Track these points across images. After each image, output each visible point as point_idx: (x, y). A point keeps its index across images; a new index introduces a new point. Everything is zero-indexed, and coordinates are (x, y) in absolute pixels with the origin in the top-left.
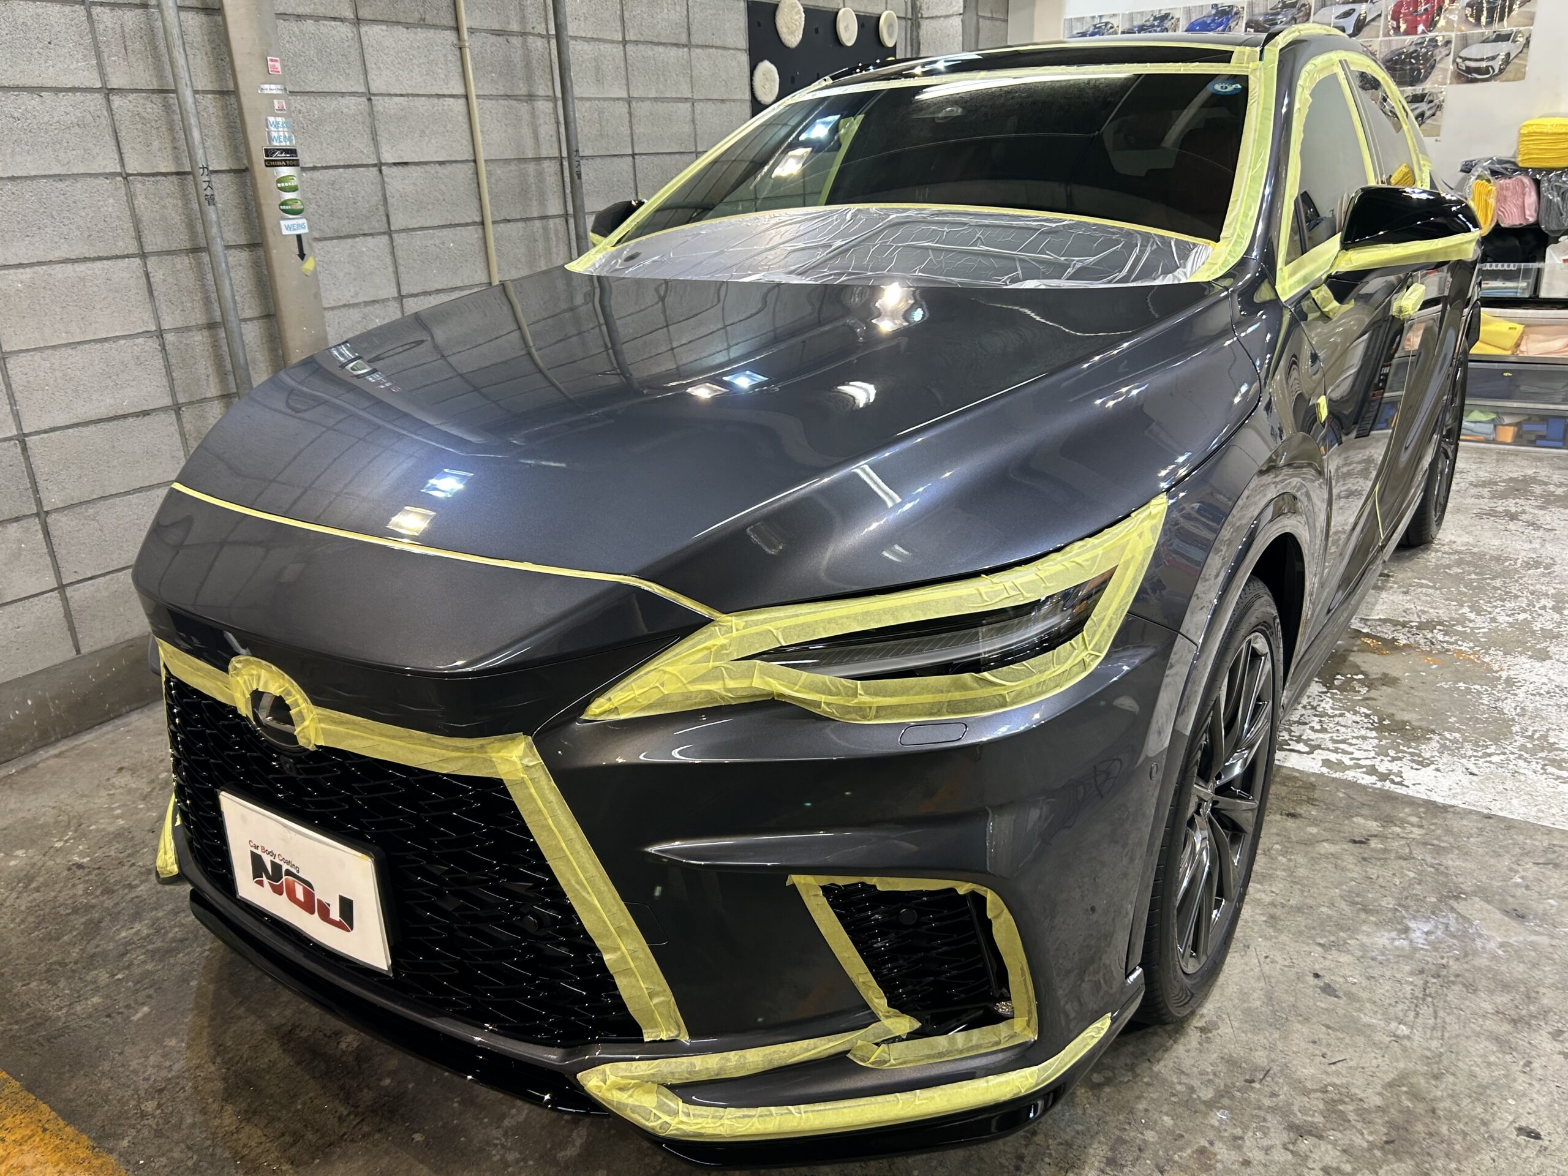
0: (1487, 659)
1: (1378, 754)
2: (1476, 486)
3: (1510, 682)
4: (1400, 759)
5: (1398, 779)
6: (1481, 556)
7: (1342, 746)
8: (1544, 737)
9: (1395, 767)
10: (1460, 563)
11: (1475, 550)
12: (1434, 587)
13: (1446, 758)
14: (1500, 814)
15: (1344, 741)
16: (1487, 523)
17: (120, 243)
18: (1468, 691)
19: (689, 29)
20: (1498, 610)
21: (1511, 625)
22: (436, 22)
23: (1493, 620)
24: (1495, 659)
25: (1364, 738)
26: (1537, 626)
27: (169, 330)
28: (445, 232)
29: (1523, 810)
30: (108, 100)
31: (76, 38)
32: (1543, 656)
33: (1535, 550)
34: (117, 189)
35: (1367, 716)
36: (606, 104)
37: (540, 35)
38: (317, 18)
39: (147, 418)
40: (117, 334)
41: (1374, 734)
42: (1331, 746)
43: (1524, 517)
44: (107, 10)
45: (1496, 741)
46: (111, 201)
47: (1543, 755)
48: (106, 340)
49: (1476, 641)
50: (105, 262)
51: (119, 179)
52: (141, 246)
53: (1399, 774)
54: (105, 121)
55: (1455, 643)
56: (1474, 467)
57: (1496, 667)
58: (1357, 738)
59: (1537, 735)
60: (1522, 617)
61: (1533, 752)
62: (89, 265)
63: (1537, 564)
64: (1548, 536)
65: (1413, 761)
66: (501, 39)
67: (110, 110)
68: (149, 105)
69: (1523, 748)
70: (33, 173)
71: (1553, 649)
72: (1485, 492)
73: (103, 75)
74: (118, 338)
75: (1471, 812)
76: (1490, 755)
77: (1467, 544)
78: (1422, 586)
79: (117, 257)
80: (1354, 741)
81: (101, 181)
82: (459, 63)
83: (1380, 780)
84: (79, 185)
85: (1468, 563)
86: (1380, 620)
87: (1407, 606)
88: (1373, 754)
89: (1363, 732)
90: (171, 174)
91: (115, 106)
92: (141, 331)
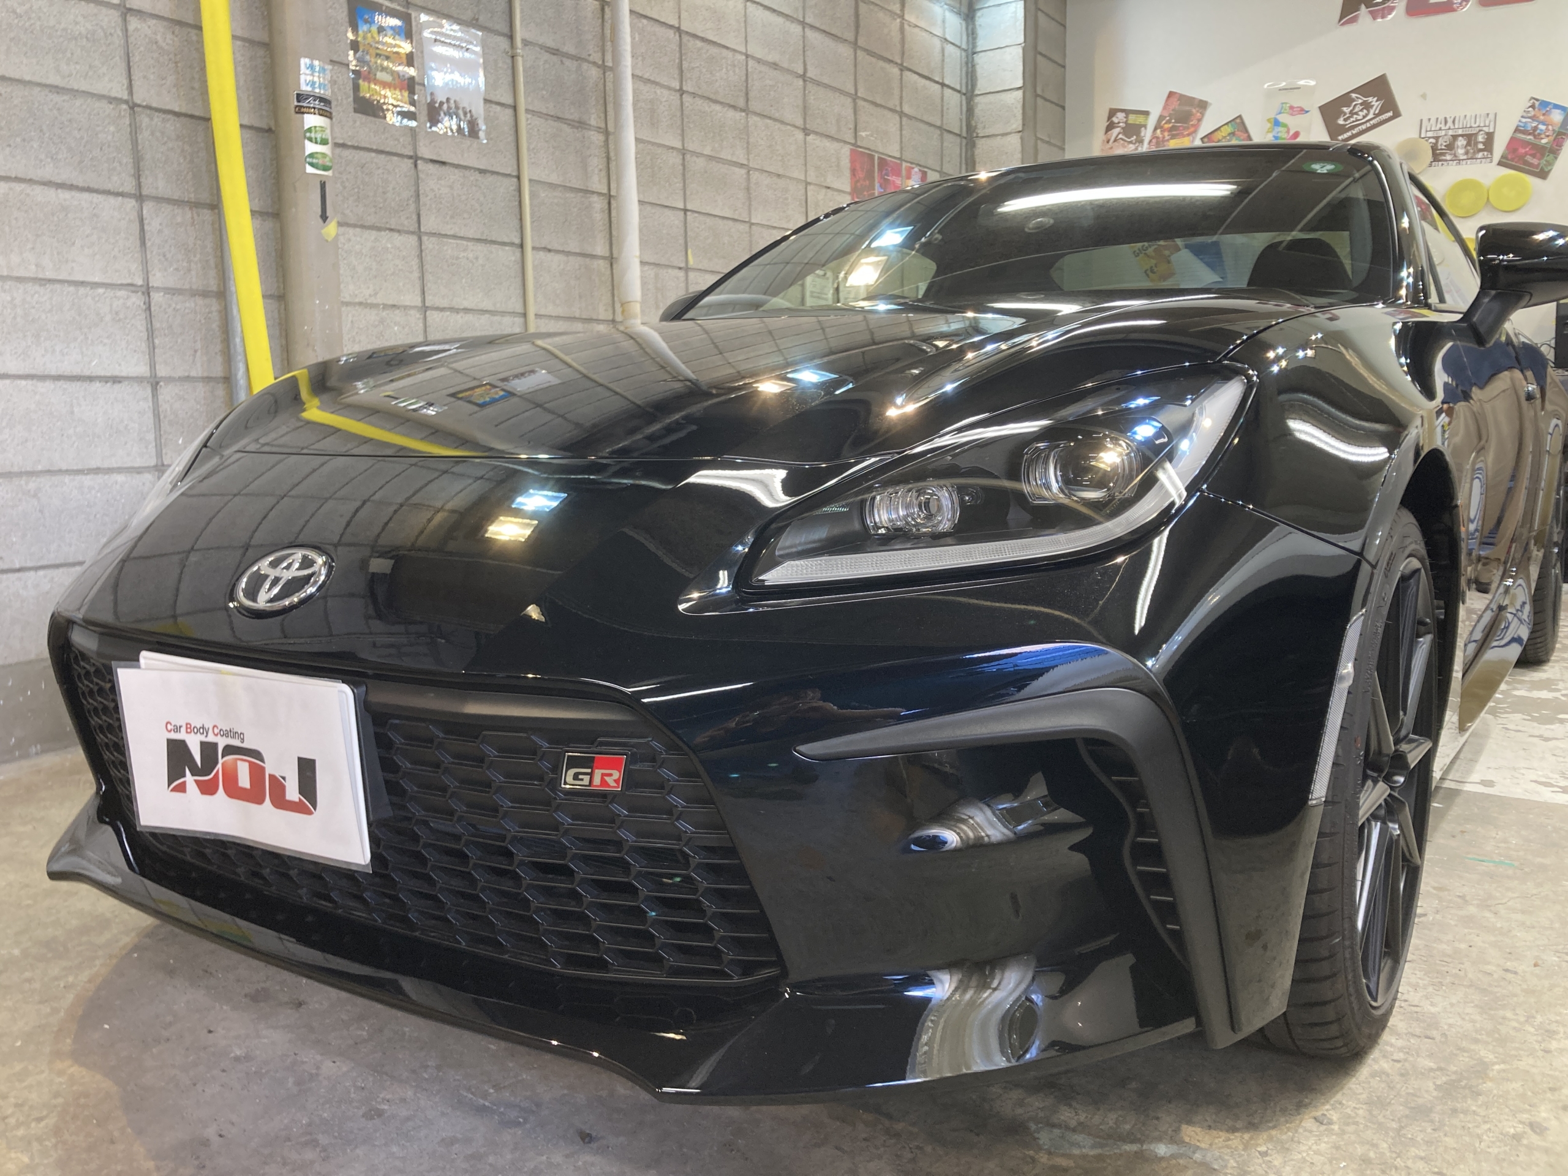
17: (115, 178)
19: (747, 94)
22: (489, 25)
27: (158, 289)
28: (480, 247)
30: (125, 20)
34: (120, 117)
36: (660, 150)
37: (594, 63)
39: (117, 386)
40: (96, 280)
46: (112, 129)
48: (83, 283)
50: (95, 195)
51: (124, 106)
52: (139, 185)
54: (118, 40)
66: (554, 58)
67: (126, 30)
68: (169, 36)
70: (27, 78)
74: (95, 285)
79: (108, 193)
81: (103, 104)
82: (509, 72)
84: (78, 102)
90: (186, 115)
91: (131, 28)
92: (125, 282)
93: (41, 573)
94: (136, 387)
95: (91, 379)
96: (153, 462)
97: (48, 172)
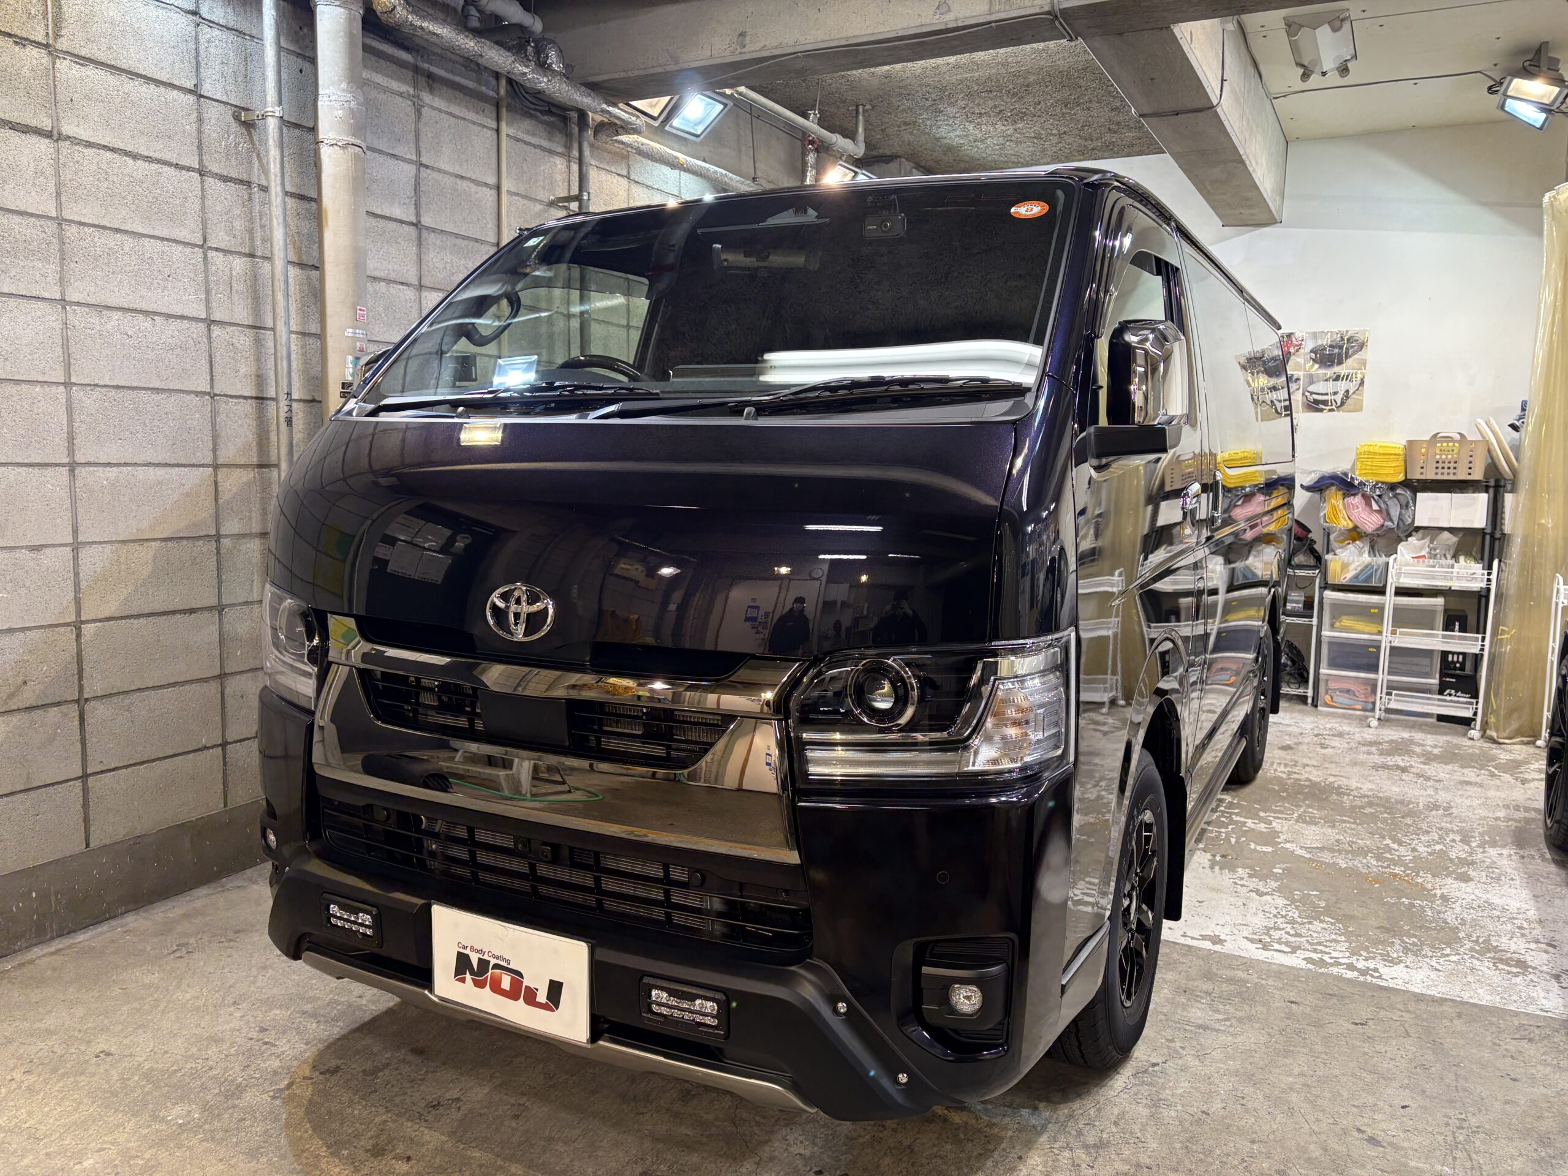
0: (1420, 880)
1: (1353, 954)
2: (1364, 745)
3: (1444, 897)
4: (1374, 958)
5: (1376, 974)
6: (1388, 799)
7: (1320, 948)
8: (1487, 941)
9: (1371, 964)
10: (1370, 804)
11: (1381, 795)
12: (1354, 823)
13: (1410, 959)
14: (1471, 1001)
15: (1320, 944)
16: (1384, 774)
17: (198, 454)
18: (1412, 905)
20: (1416, 842)
21: (1430, 854)
23: (1414, 850)
24: (1425, 879)
25: (1337, 941)
26: (1453, 855)
27: (227, 536)
29: (1489, 998)
30: (209, 330)
31: (192, 275)
32: (1465, 878)
33: (1430, 796)
34: (203, 406)
35: (1332, 924)
38: (389, 281)
39: (193, 616)
40: (181, 535)
41: (1343, 938)
42: (1309, 947)
43: (1413, 770)
44: (221, 255)
45: (1449, 944)
46: (197, 415)
47: (1492, 955)
49: (1406, 866)
50: (182, 469)
51: (207, 397)
52: (215, 457)
53: (1376, 970)
54: (204, 347)
55: (1388, 866)
56: (1357, 730)
57: (1429, 886)
58: (1331, 941)
59: (1481, 940)
60: (1438, 847)
61: (1482, 953)
62: (168, 470)
63: (1436, 807)
64: (1437, 785)
65: (1384, 960)
67: (209, 338)
68: (243, 338)
69: (1472, 949)
70: (135, 384)
71: (1471, 873)
72: (1373, 749)
73: (208, 308)
74: (180, 539)
75: (1446, 1000)
76: (1447, 955)
77: (1372, 790)
78: (1345, 822)
79: (193, 465)
80: (1328, 944)
81: (192, 397)
83: (1362, 975)
84: (172, 399)
85: (1377, 805)
86: (1317, 848)
87: (1337, 837)
88: (1348, 954)
89: (1334, 937)
90: (251, 398)
91: (214, 335)
92: (202, 533)
93: (129, 770)
94: (207, 614)
95: (173, 612)
96: (217, 672)
97: (150, 456)
